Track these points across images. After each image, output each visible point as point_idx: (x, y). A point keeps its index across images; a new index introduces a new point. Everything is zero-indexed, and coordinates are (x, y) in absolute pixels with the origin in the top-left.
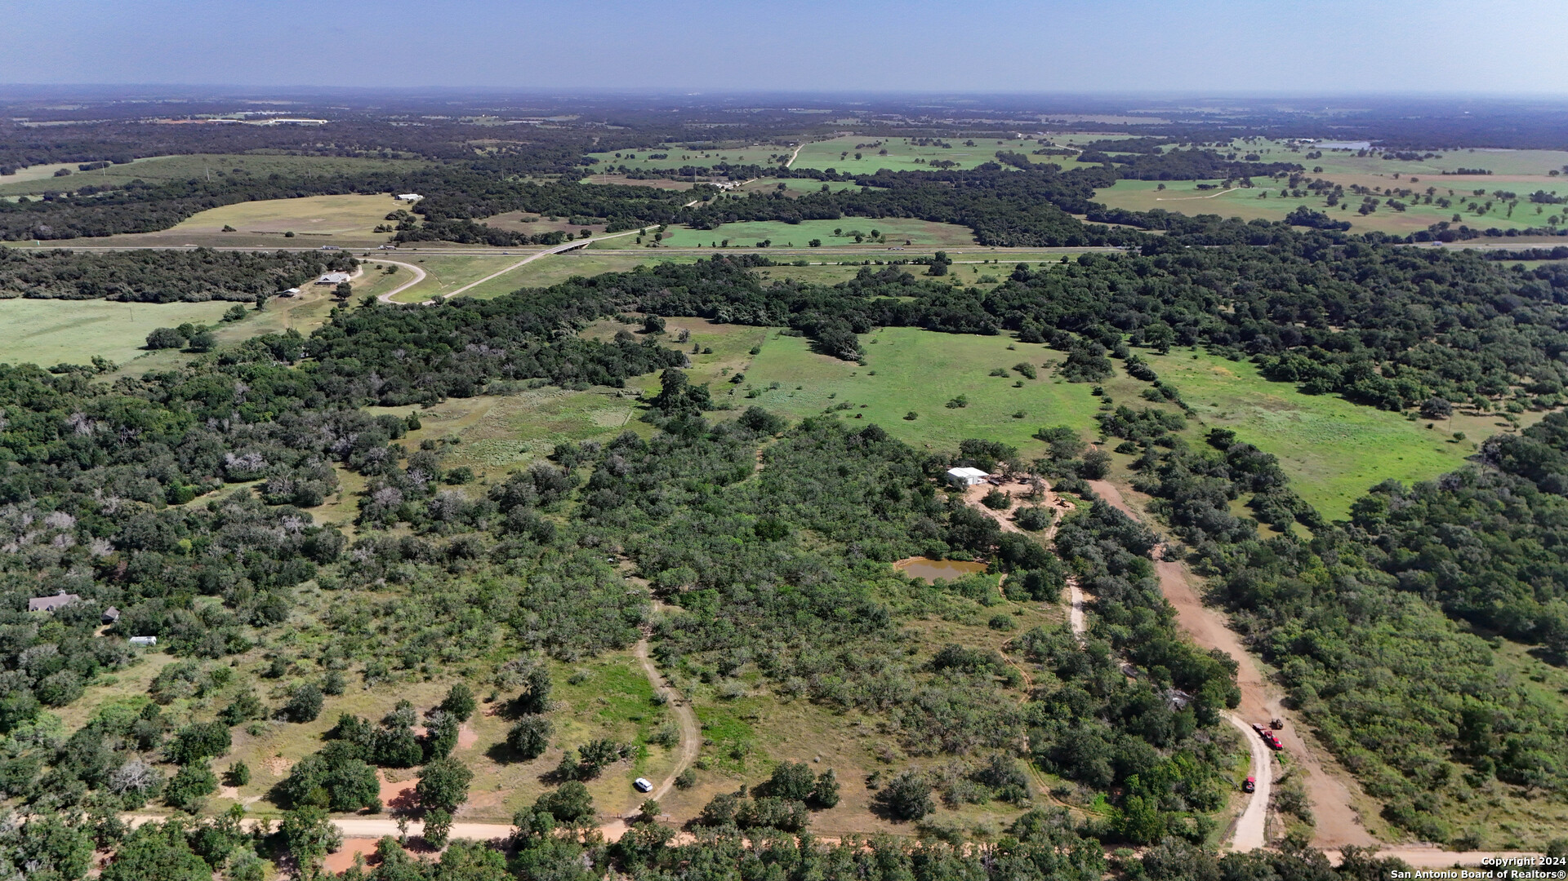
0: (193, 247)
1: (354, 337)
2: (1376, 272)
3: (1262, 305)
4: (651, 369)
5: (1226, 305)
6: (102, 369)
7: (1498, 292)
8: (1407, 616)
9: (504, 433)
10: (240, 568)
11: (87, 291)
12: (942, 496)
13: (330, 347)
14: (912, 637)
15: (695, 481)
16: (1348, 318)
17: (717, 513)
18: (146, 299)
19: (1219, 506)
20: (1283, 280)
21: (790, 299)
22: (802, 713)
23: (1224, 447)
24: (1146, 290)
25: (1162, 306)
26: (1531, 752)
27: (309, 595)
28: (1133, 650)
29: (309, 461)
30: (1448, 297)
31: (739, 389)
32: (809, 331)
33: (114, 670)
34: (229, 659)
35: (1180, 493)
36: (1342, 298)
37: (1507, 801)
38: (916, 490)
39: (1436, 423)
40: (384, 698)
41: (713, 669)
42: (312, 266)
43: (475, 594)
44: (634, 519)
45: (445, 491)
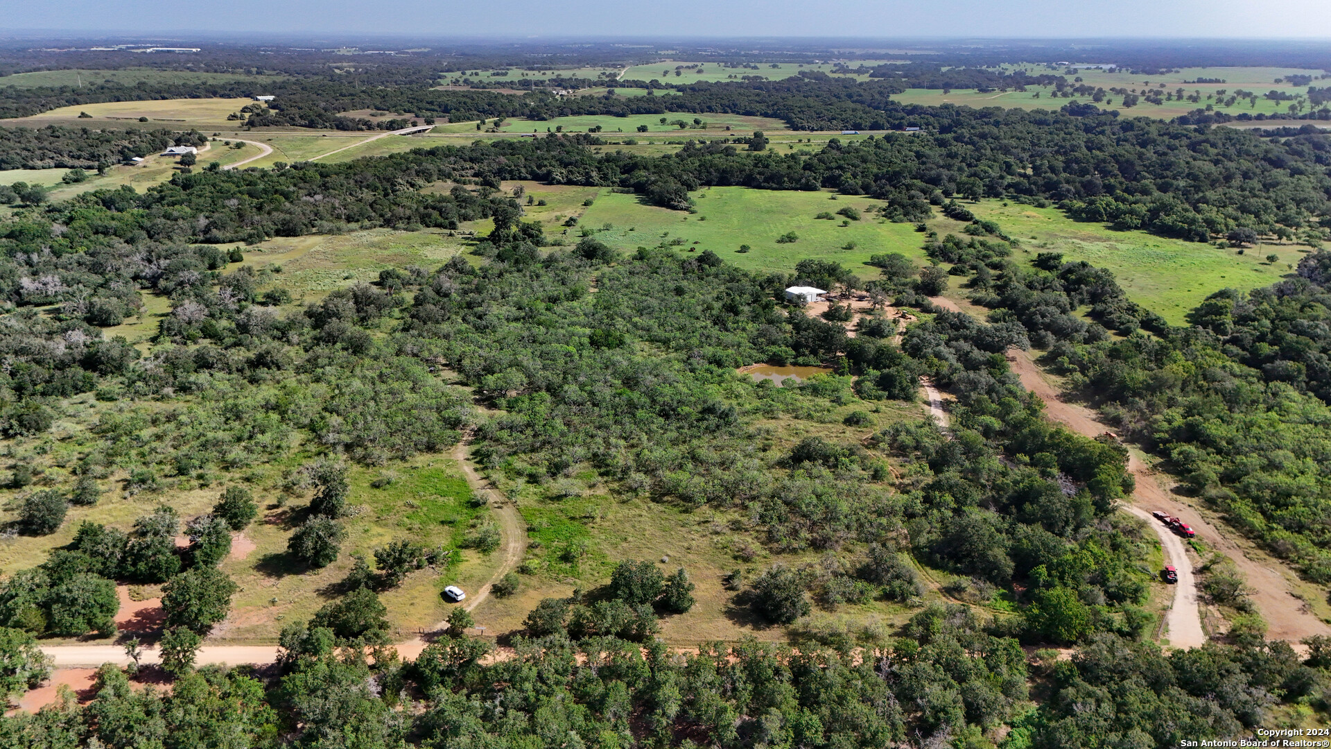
14: (764, 434)
17: (549, 326)
31: (572, 230)
32: (639, 188)
38: (755, 306)
41: (542, 470)
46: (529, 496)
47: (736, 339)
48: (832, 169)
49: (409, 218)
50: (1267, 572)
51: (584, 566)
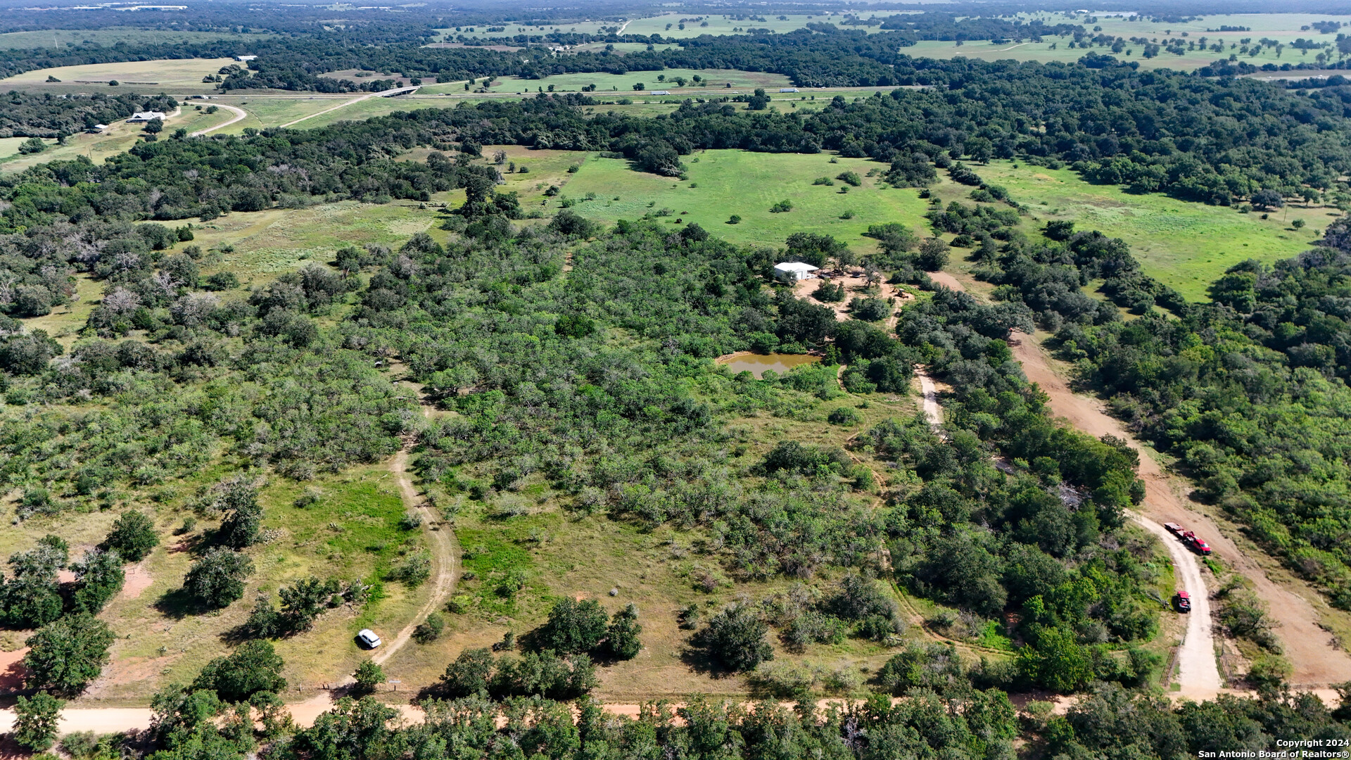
12: (769, 291)
14: (738, 436)
21: (611, 126)
22: (598, 531)
32: (629, 153)
38: (740, 285)
41: (486, 483)
46: (469, 515)
47: (717, 325)
48: (833, 129)
49: (378, 190)
50: (1292, 597)
51: (522, 601)
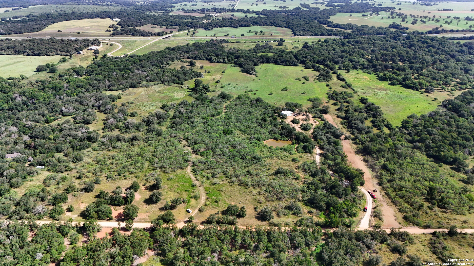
0: (49, 37)
1: (100, 68)
2: (415, 45)
3: (379, 56)
4: (192, 78)
5: (368, 56)
6: (23, 79)
7: (452, 51)
8: (415, 157)
9: (147, 100)
10: (68, 144)
11: (17, 52)
12: (279, 120)
13: (93, 71)
14: (269, 165)
15: (205, 116)
16: (405, 60)
17: (211, 126)
18: (35, 55)
19: (362, 122)
20: (386, 47)
21: (234, 55)
22: (236, 188)
23: (365, 103)
24: (344, 51)
25: (349, 56)
26: (448, 199)
27: (89, 153)
28: (334, 168)
29: (88, 110)
30: (436, 53)
31: (219, 85)
32: (240, 65)
33: (32, 176)
34: (66, 173)
35: (351, 119)
36: (404, 54)
37: (440, 214)
38: (271, 118)
39: (429, 95)
40: (113, 185)
41: (210, 175)
42: (86, 44)
43: (139, 152)
44: (187, 128)
45: (129, 119)
46: (207, 183)
